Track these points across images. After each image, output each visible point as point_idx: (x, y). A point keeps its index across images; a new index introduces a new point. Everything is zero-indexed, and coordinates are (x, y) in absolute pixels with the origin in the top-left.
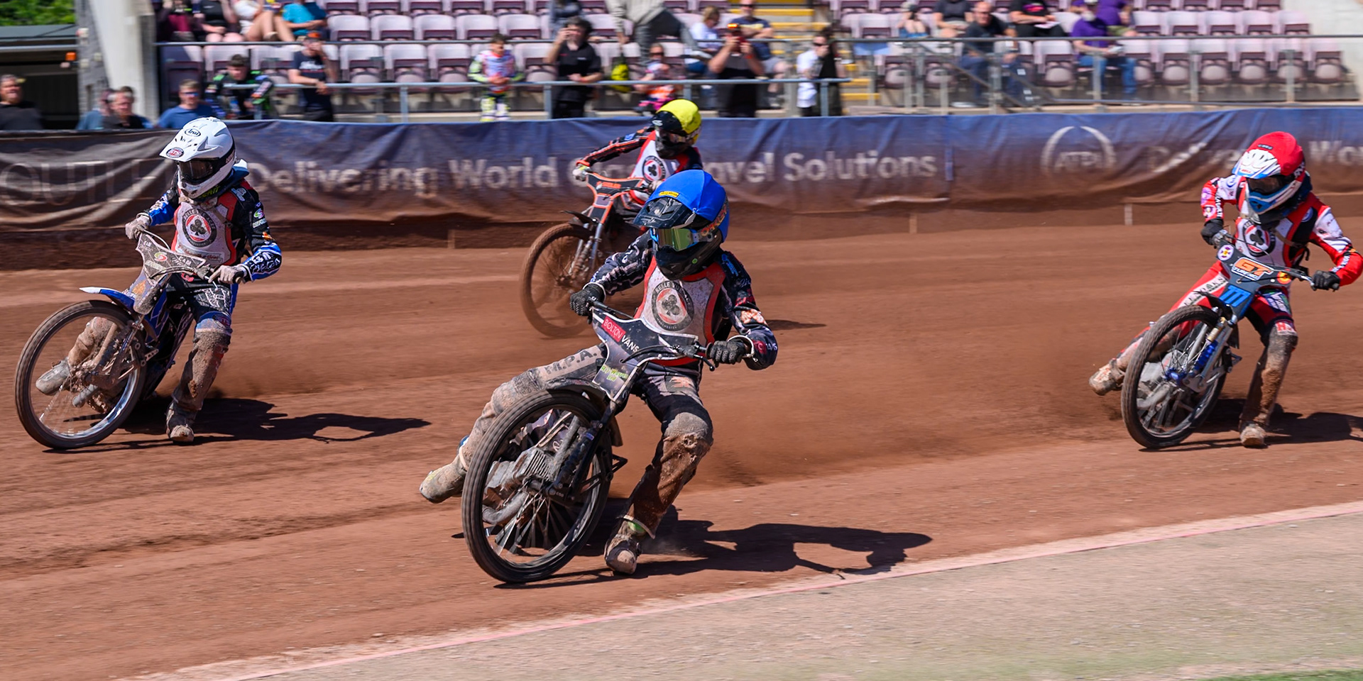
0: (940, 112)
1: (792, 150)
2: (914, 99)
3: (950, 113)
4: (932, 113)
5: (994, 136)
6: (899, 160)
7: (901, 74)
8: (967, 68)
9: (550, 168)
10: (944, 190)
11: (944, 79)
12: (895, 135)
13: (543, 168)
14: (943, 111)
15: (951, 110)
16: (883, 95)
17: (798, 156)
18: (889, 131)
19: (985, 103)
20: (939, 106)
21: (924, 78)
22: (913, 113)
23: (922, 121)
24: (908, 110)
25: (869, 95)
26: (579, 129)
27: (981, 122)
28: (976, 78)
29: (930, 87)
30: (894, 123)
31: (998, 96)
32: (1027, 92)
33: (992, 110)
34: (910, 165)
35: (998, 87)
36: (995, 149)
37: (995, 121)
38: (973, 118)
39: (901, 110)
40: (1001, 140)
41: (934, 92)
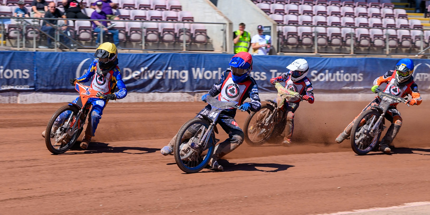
0: (33, 50)
2: (21, 44)
3: (37, 51)
4: (29, 50)
5: (55, 61)
6: (13, 71)
7: (15, 33)
8: (45, 31)
10: (33, 85)
11: (35, 36)
12: (11, 60)
14: (34, 50)
15: (37, 49)
16: (7, 42)
18: (9, 57)
19: (52, 47)
20: (33, 47)
21: (26, 35)
22: (20, 50)
23: (24, 54)
24: (18, 49)
25: (2, 41)
27: (50, 55)
28: (49, 36)
29: (28, 39)
30: (12, 54)
31: (58, 44)
33: (56, 50)
34: (18, 73)
35: (58, 40)
36: (56, 67)
37: (57, 55)
38: (47, 53)
39: (15, 49)
40: (58, 63)
41: (31, 42)
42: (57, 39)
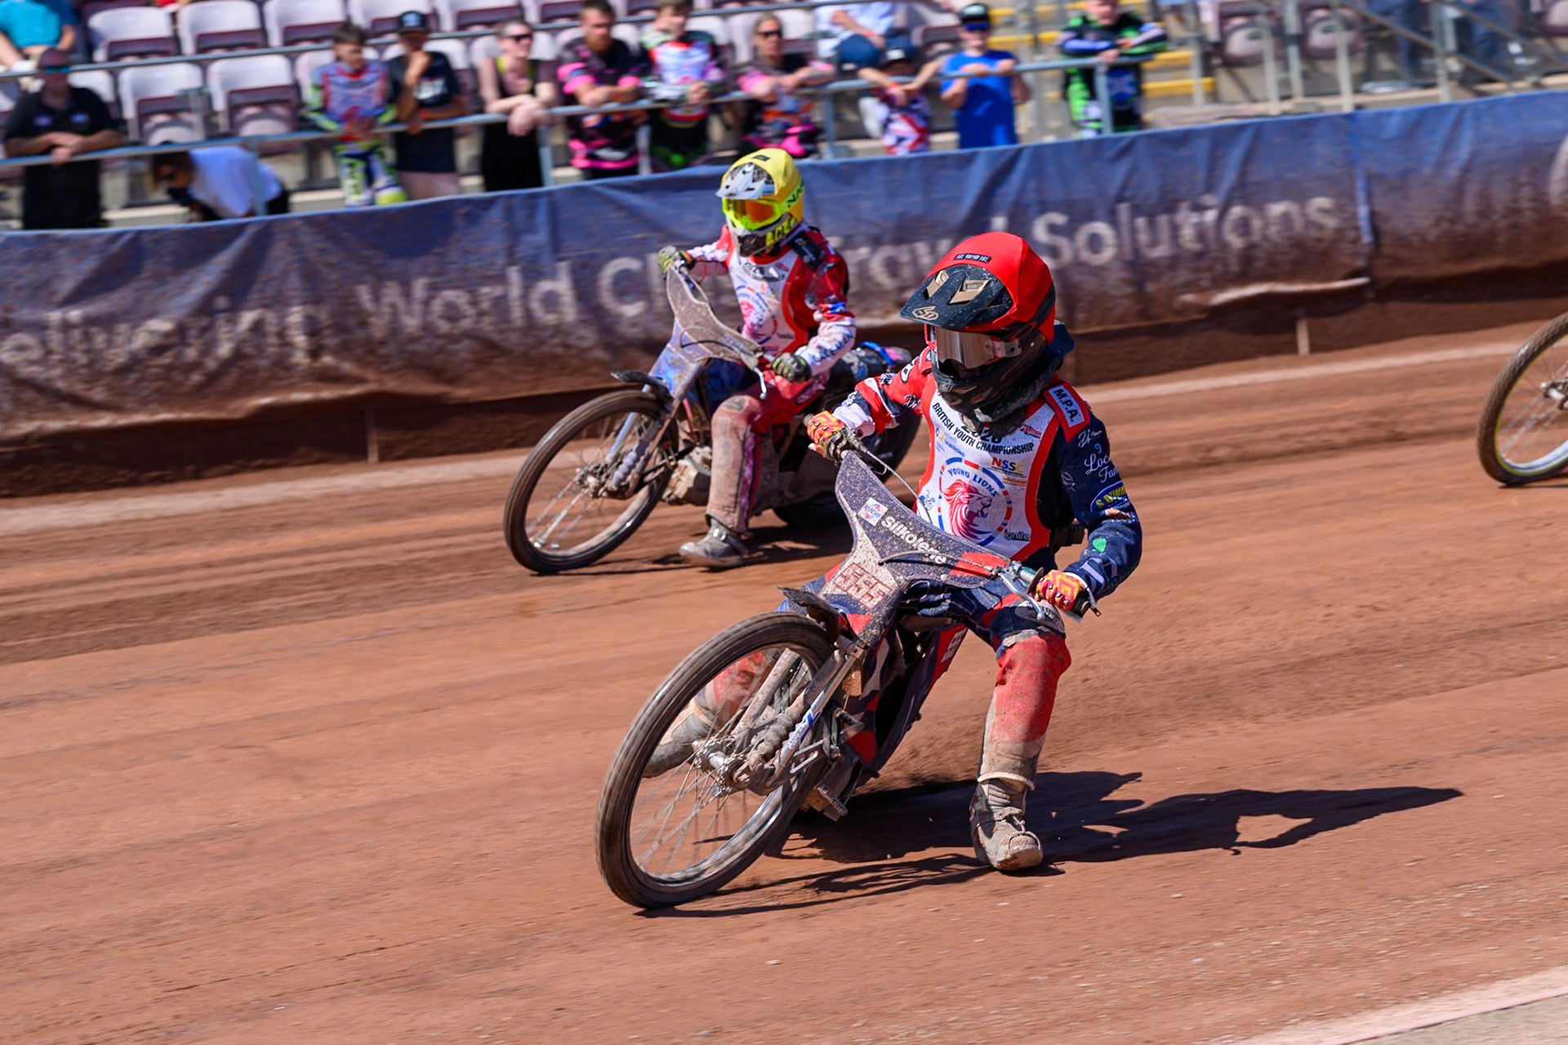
0: (1339, 107)
1: (1044, 208)
2: (1285, 84)
3: (1359, 107)
4: (1321, 109)
5: (1450, 144)
6: (1261, 210)
7: (1253, 37)
8: (1386, 13)
9: (562, 285)
10: (1360, 263)
11: (1341, 39)
12: (1249, 158)
13: (545, 286)
14: (1345, 102)
15: (1361, 99)
16: (1224, 81)
17: (1059, 219)
18: (1236, 154)
19: (1430, 81)
20: (1336, 93)
21: (1301, 40)
22: (1285, 113)
23: (1300, 129)
24: (1274, 108)
25: (1195, 82)
26: (610, 201)
27: (1421, 120)
28: (1405, 33)
29: (1311, 56)
30: (1246, 137)
31: (1454, 65)
32: (1515, 48)
33: (1443, 94)
34: (1286, 217)
35: (1451, 43)
36: (1453, 172)
37: (1452, 116)
38: (1405, 114)
39: (1259, 108)
40: (1464, 151)
41: (1325, 67)
42: (1443, 43)
